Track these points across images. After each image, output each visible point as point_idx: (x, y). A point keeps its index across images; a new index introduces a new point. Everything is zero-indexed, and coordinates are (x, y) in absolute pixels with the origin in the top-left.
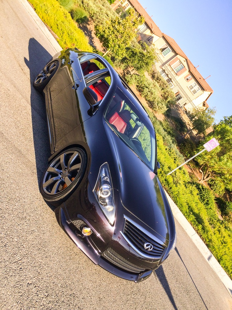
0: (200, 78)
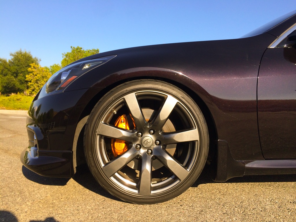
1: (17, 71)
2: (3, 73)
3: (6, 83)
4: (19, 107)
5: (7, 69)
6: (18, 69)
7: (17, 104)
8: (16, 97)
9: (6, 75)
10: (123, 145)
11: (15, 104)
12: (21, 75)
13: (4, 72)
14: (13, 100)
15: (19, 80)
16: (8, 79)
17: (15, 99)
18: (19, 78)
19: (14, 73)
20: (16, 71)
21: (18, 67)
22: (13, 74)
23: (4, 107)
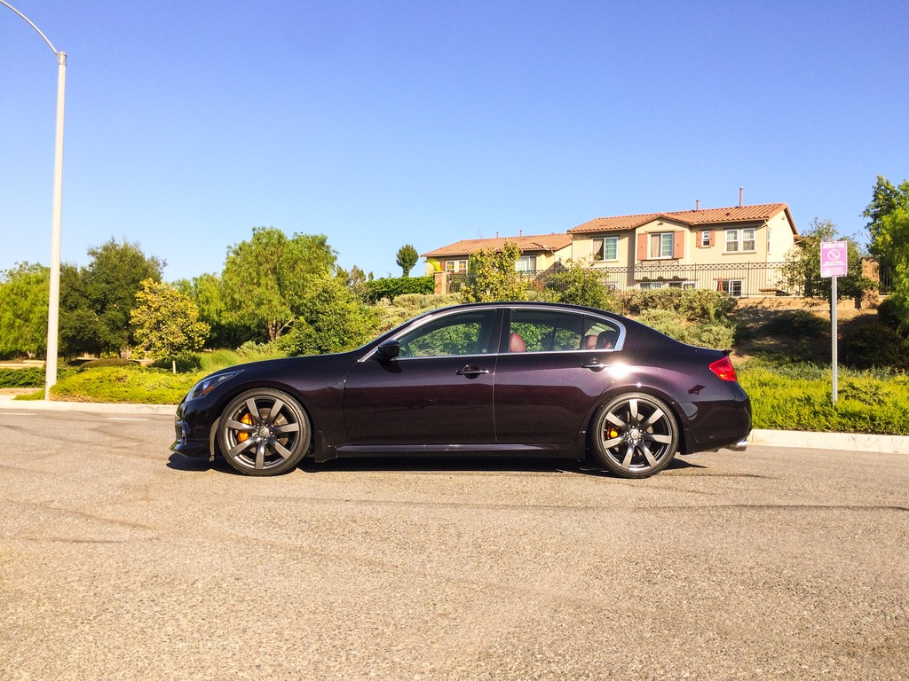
0: (727, 214)
1: (105, 295)
2: (68, 303)
3: (75, 328)
4: (122, 396)
5: (78, 290)
6: (107, 293)
7: (117, 389)
8: (116, 374)
9: (76, 308)
10: (246, 435)
11: (114, 389)
12: (115, 305)
13: (70, 300)
14: (110, 380)
15: (109, 319)
16: (80, 318)
17: (113, 378)
18: (110, 314)
19: (97, 301)
20: (102, 297)
21: (108, 286)
22: (94, 305)
23: (89, 398)
